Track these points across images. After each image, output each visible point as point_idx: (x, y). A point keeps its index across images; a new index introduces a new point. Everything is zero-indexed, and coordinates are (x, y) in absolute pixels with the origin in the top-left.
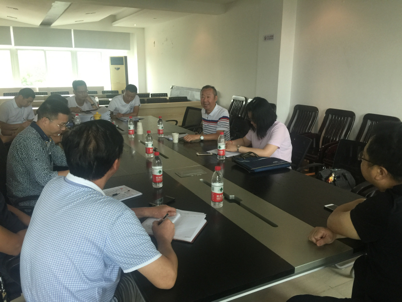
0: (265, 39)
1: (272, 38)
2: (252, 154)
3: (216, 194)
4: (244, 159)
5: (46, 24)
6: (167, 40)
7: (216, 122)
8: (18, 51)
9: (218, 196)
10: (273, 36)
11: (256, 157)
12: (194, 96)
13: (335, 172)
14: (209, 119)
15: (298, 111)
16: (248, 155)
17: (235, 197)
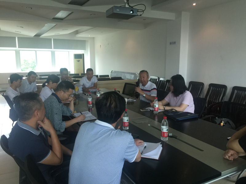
0: (171, 44)
1: (175, 43)
2: (174, 110)
3: (164, 133)
4: (170, 113)
5: (38, 36)
6: (108, 44)
7: (149, 91)
8: (20, 51)
9: (165, 134)
10: (175, 42)
11: (176, 112)
12: (125, 77)
13: (223, 120)
14: (144, 89)
15: (191, 85)
16: (171, 111)
17: (172, 135)
